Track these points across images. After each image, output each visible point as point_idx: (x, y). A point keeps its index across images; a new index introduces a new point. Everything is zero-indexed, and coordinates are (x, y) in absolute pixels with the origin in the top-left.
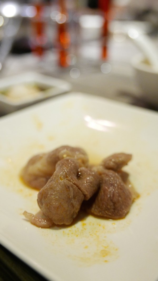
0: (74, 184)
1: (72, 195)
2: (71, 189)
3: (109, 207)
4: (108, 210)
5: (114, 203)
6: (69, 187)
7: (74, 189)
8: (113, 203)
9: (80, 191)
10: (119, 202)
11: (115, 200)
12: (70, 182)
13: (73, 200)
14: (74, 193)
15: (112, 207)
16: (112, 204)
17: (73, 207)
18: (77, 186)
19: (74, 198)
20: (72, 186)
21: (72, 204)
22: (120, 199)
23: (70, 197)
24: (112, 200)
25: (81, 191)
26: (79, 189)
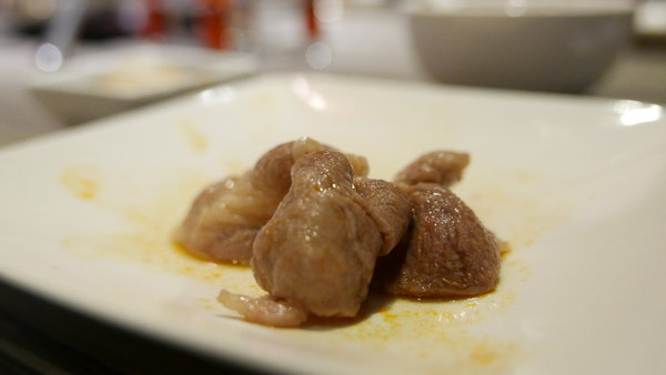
0: (355, 201)
1: (354, 230)
2: (349, 214)
3: (449, 265)
4: (448, 273)
5: (462, 255)
6: (342, 209)
7: (356, 215)
8: (458, 253)
9: (371, 221)
10: (472, 250)
11: (463, 245)
12: (343, 198)
13: (356, 243)
14: (357, 225)
15: (458, 265)
16: (456, 257)
17: (360, 263)
18: (364, 208)
19: (359, 238)
20: (350, 207)
21: (355, 255)
22: (474, 242)
23: (350, 235)
24: (454, 247)
25: (375, 221)
26: (369, 214)
